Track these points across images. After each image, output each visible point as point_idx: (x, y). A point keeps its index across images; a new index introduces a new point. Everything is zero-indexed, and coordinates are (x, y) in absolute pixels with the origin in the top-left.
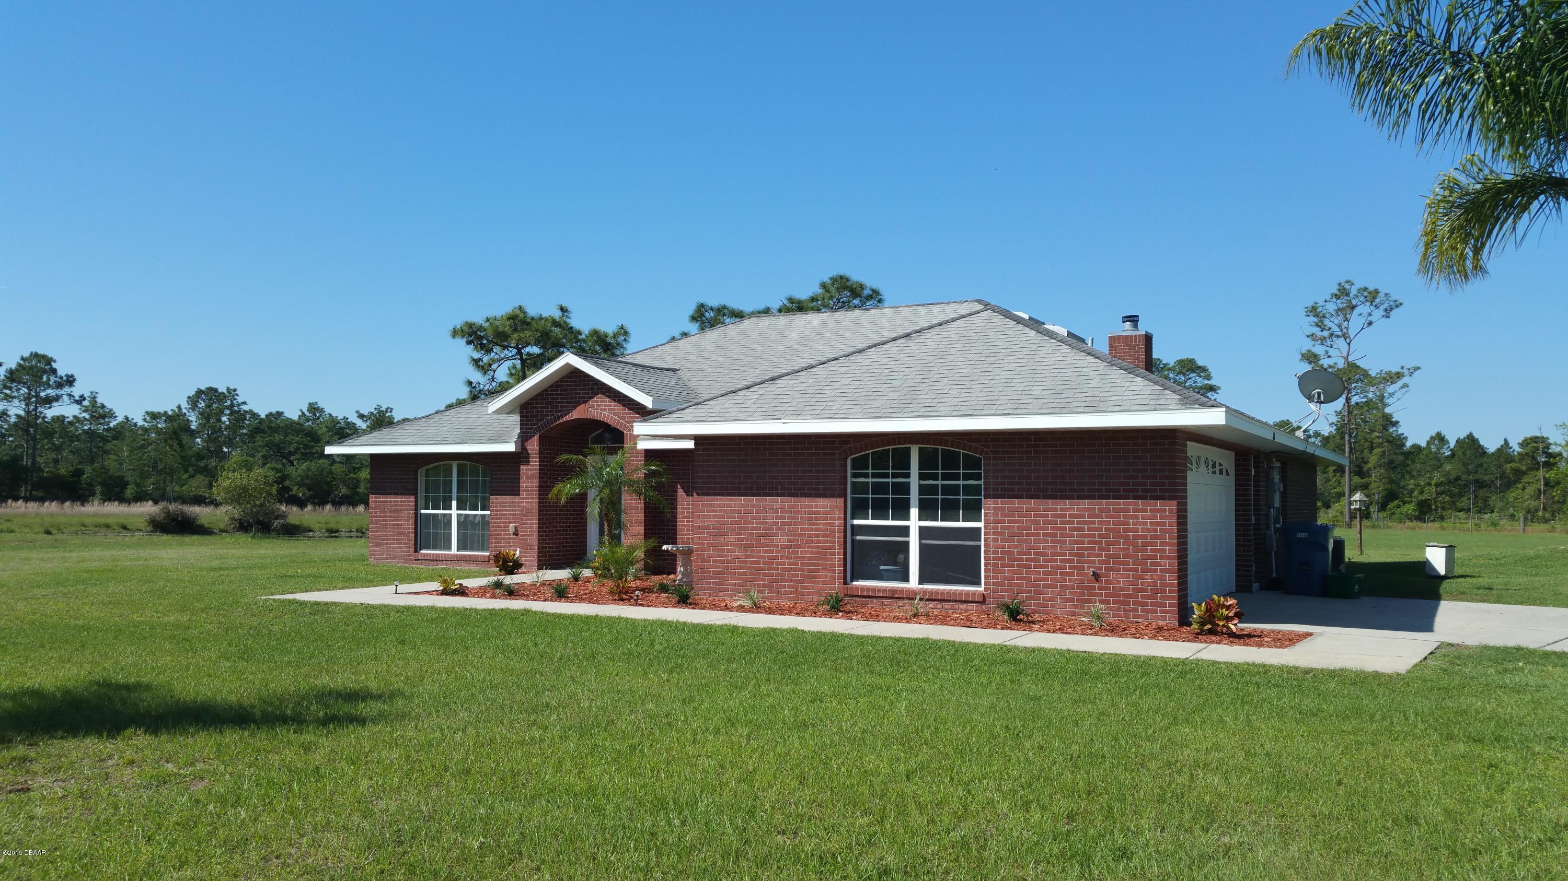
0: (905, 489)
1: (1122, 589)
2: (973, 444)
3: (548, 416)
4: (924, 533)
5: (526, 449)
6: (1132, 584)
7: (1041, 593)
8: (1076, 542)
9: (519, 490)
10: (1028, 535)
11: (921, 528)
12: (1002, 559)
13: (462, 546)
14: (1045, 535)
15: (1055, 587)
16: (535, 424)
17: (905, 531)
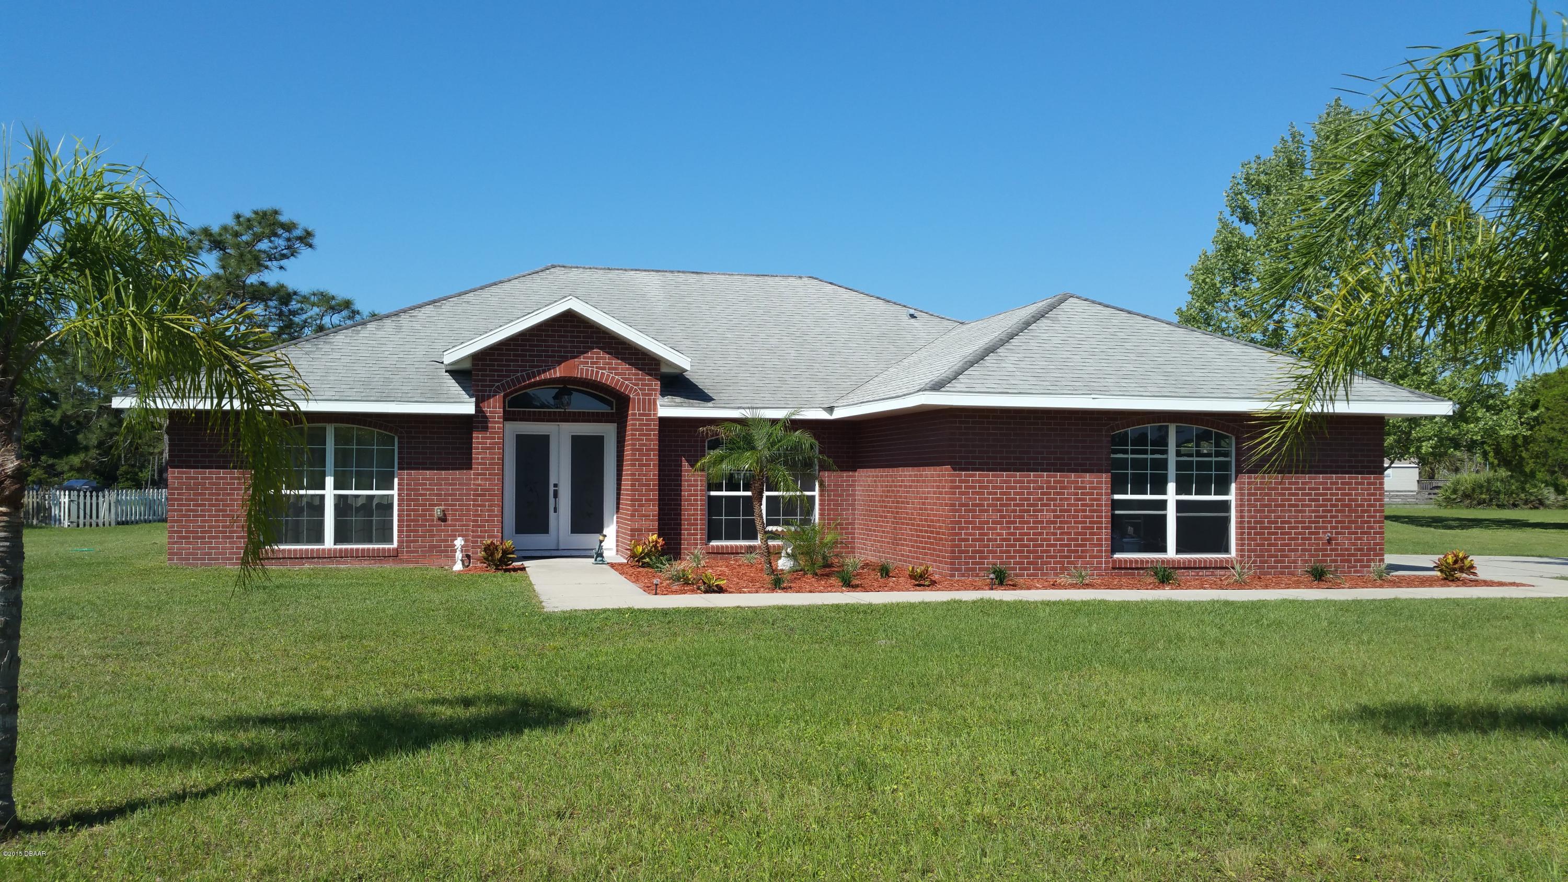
0: (1164, 464)
1: (1347, 550)
2: (1231, 424)
3: (517, 371)
4: (1180, 505)
5: (483, 412)
6: (1354, 544)
7: (1287, 556)
8: (1313, 511)
9: (471, 464)
10: (1276, 506)
11: (1178, 502)
12: (1255, 528)
13: (340, 537)
14: (1290, 506)
15: (1297, 550)
16: (497, 381)
17: (1163, 505)
